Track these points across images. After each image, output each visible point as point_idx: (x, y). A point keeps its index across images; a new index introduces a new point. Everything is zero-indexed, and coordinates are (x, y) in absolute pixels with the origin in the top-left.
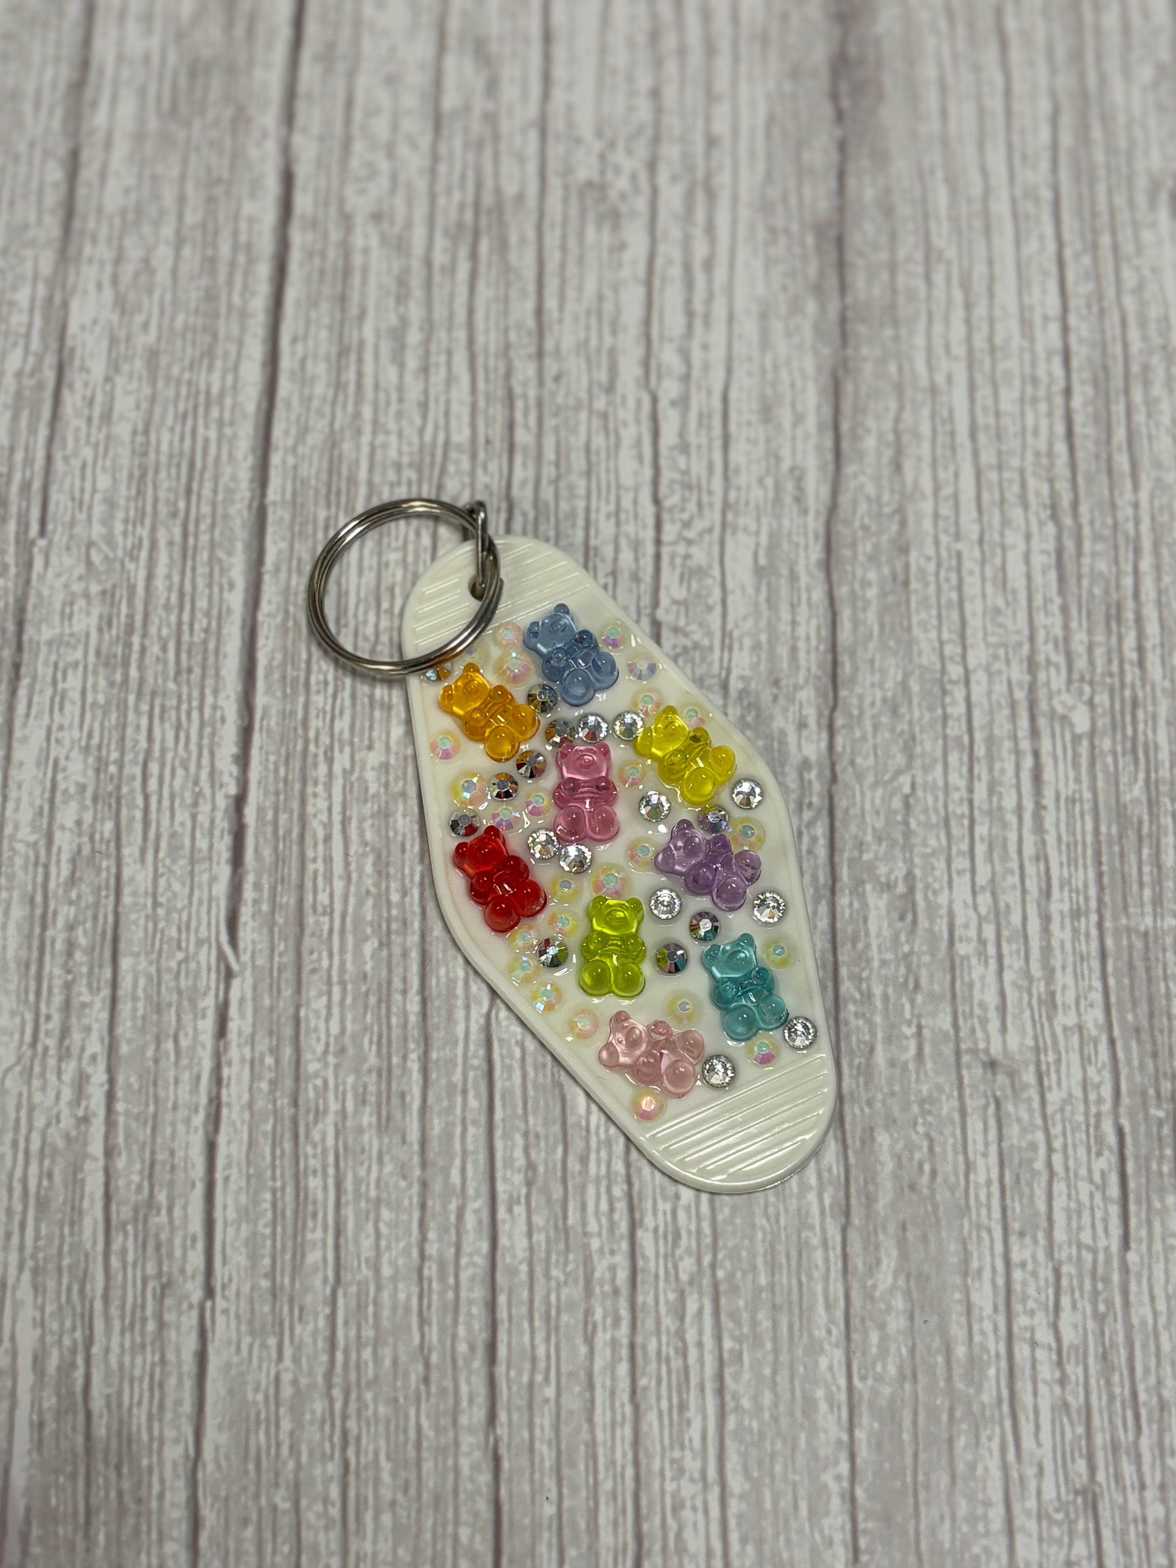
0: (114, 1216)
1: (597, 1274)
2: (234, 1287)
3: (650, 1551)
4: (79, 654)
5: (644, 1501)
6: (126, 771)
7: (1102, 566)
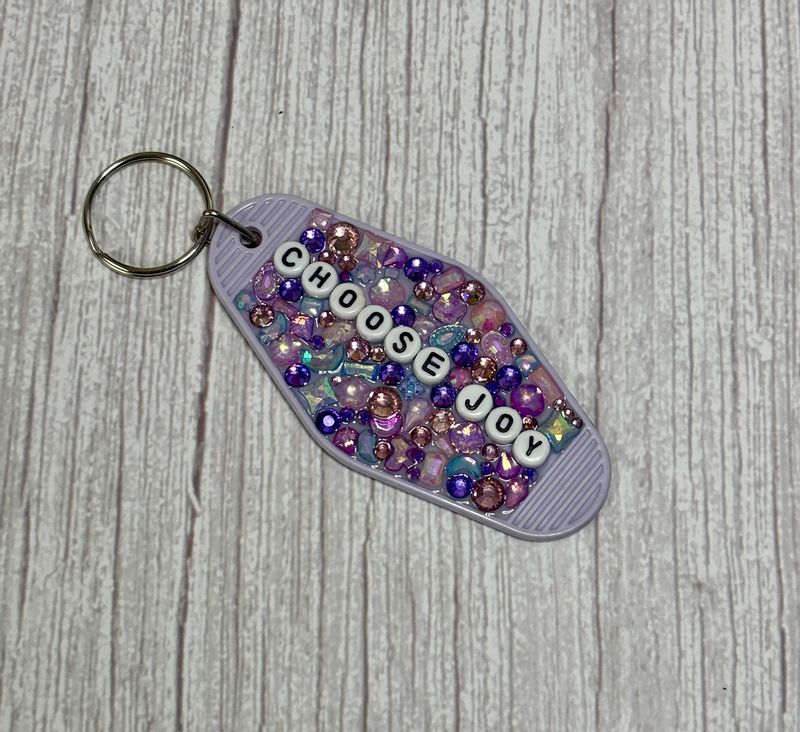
0: (117, 675)
1: (433, 721)
2: (195, 724)
4: (97, 295)
6: (128, 375)
7: (784, 246)
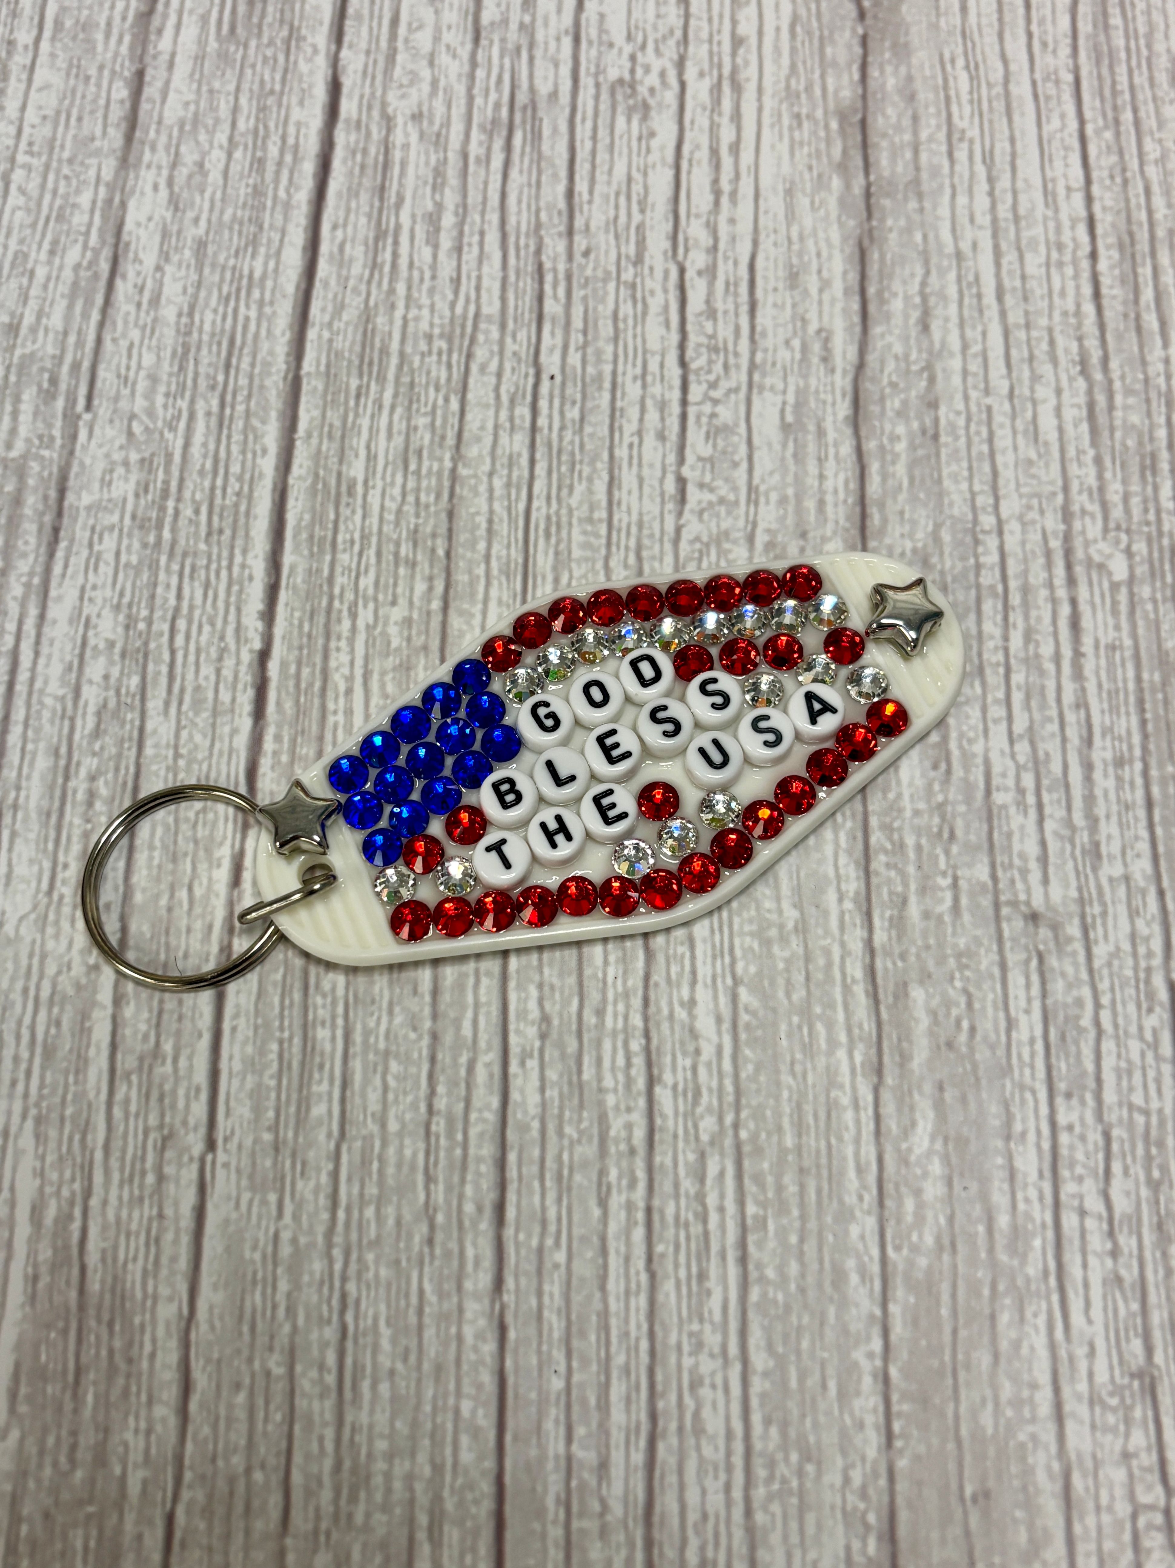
0: (119, 1065)
1: (612, 1133)
2: (236, 1140)
3: (665, 1430)
4: (115, 518)
5: (659, 1377)
6: (155, 627)
7: (1135, 419)
